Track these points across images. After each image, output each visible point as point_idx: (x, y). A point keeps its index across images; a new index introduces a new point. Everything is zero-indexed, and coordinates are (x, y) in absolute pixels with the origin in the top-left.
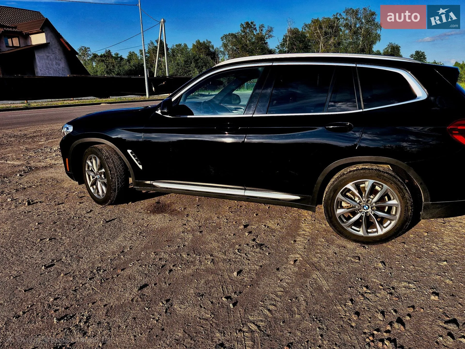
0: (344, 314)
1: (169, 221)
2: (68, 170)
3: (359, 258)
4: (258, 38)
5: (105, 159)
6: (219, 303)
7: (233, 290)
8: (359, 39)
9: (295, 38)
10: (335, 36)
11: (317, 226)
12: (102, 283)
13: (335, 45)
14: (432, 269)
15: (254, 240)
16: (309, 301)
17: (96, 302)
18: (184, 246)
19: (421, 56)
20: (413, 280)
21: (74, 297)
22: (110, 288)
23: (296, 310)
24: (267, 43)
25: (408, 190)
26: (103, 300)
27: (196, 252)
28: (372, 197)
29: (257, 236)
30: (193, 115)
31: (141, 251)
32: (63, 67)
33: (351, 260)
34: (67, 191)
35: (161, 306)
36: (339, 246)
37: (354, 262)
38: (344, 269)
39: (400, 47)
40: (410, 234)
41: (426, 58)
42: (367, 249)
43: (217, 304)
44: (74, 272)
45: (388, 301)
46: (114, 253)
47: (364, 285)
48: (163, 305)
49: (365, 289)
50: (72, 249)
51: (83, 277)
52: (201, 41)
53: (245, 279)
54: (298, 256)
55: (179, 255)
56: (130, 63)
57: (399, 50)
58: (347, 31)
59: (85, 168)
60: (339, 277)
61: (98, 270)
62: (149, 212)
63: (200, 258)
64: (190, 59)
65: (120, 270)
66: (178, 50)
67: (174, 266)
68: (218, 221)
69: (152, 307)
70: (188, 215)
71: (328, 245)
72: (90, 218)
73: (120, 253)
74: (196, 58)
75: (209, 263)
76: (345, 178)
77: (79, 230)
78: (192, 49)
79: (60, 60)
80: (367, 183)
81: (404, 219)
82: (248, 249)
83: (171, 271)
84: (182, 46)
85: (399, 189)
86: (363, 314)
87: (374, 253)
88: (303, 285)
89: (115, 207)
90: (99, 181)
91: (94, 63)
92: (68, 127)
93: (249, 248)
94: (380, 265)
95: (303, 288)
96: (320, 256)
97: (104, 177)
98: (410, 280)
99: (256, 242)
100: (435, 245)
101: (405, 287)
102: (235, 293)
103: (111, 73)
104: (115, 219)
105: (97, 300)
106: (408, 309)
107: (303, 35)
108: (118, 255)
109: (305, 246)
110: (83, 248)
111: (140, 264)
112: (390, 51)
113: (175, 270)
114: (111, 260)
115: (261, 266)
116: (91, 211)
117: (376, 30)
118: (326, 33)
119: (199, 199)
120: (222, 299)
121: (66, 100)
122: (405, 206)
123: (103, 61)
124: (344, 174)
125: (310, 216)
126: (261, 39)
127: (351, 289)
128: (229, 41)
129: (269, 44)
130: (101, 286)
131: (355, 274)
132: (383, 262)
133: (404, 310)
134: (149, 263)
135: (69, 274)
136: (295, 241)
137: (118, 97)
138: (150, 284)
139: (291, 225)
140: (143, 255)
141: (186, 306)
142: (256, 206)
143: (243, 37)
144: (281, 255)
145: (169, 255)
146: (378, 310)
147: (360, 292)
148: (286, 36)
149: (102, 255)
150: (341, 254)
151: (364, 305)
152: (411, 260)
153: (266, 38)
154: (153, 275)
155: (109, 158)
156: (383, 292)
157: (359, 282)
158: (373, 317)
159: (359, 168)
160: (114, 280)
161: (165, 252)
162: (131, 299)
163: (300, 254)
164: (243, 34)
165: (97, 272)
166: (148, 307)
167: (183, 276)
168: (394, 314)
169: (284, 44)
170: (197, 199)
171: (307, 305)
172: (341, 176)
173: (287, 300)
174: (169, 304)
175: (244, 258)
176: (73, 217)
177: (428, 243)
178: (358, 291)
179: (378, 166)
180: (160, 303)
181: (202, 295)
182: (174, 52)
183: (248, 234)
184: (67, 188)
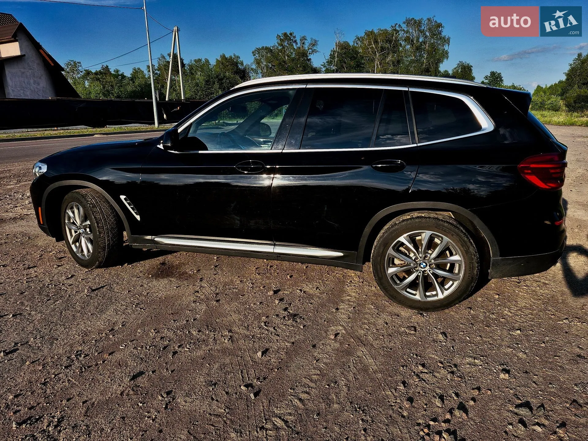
0: (395, 401)
1: (177, 287)
2: (42, 223)
3: (415, 328)
4: (299, 53)
5: (91, 208)
6: (236, 393)
7: (256, 375)
8: (423, 57)
9: (345, 53)
10: (394, 53)
11: (365, 289)
12: (82, 372)
13: (393, 63)
14: (503, 340)
15: (286, 309)
16: (352, 385)
17: (72, 398)
18: (194, 320)
19: (497, 78)
20: (479, 354)
21: (42, 392)
22: (92, 379)
23: (335, 398)
24: (310, 59)
25: (473, 243)
26: (82, 395)
27: (210, 327)
28: (430, 252)
29: (290, 304)
30: (207, 150)
31: (137, 329)
32: (44, 87)
33: (405, 331)
34: (42, 251)
35: (160, 400)
36: (391, 314)
37: (409, 333)
38: (396, 343)
39: (472, 66)
40: (478, 297)
41: (502, 81)
42: (425, 317)
43: (234, 395)
44: (44, 359)
45: (448, 382)
46: (100, 332)
47: (420, 363)
48: (163, 399)
49: (420, 368)
50: (44, 327)
51: (57, 365)
52: (227, 56)
53: (272, 360)
54: (341, 328)
55: (187, 332)
56: (134, 82)
57: (470, 70)
58: (408, 47)
59: (65, 220)
60: (390, 353)
61: (78, 355)
62: (150, 276)
63: (214, 335)
64: (212, 78)
65: (108, 354)
66: (197, 66)
67: (179, 347)
68: (241, 285)
69: (148, 402)
70: (201, 280)
71: (377, 314)
72: (70, 285)
73: (108, 332)
74: (220, 77)
75: (226, 341)
76: (397, 229)
77: (54, 303)
78: (215, 66)
79: (40, 78)
80: (423, 235)
81: (469, 279)
82: (277, 321)
83: (175, 353)
84: (202, 62)
85: (461, 242)
86: (417, 400)
87: (433, 322)
88: (344, 365)
89: (105, 270)
90: (83, 237)
91: (86, 82)
92: (40, 166)
93: (279, 319)
94: (441, 337)
95: (345, 370)
96: (368, 328)
97: (89, 231)
98: (477, 354)
99: (289, 312)
100: (507, 309)
101: (469, 364)
102: (258, 379)
103: (109, 95)
104: (105, 286)
105: (74, 395)
106: (472, 391)
107: (355, 51)
108: (106, 334)
109: (349, 315)
110: (59, 326)
111: (135, 345)
112: (460, 71)
113: (180, 351)
114: (95, 341)
115: (293, 343)
116: (72, 276)
117: (443, 45)
118: (383, 49)
119: (217, 258)
120: (240, 388)
121: (48, 130)
122: (470, 263)
123: (98, 79)
124: (396, 224)
125: (358, 277)
126: (304, 54)
127: (404, 368)
128: (263, 56)
129: (312, 60)
130: (80, 376)
131: (409, 350)
132: (444, 334)
133: (467, 392)
134: (147, 343)
135: (37, 362)
136: (337, 309)
137: (117, 126)
138: (147, 371)
139: (333, 289)
140: (139, 333)
141: (193, 399)
142: (291, 266)
143: (281, 51)
144: (319, 327)
145: (174, 332)
146: (436, 394)
147: (414, 372)
148: (334, 52)
149: (85, 334)
150: (394, 323)
151: (419, 388)
152: (478, 330)
153: (308, 53)
154: (151, 360)
155: (95, 206)
156: (443, 371)
157: (414, 358)
158: (429, 403)
159: (414, 216)
160: (99, 367)
161: (169, 328)
162: (120, 393)
163: (343, 326)
164: (280, 48)
165: (77, 357)
166: (142, 402)
167: (191, 360)
168: (455, 398)
169: (332, 61)
170: (215, 258)
171: (349, 391)
172: (392, 226)
173: (324, 386)
174: (171, 397)
175: (271, 334)
176: (48, 284)
177: (499, 308)
178: (412, 370)
179: (436, 214)
180: (159, 396)
181: (215, 384)
182: (192, 69)
183: (279, 302)
184: (41, 247)
